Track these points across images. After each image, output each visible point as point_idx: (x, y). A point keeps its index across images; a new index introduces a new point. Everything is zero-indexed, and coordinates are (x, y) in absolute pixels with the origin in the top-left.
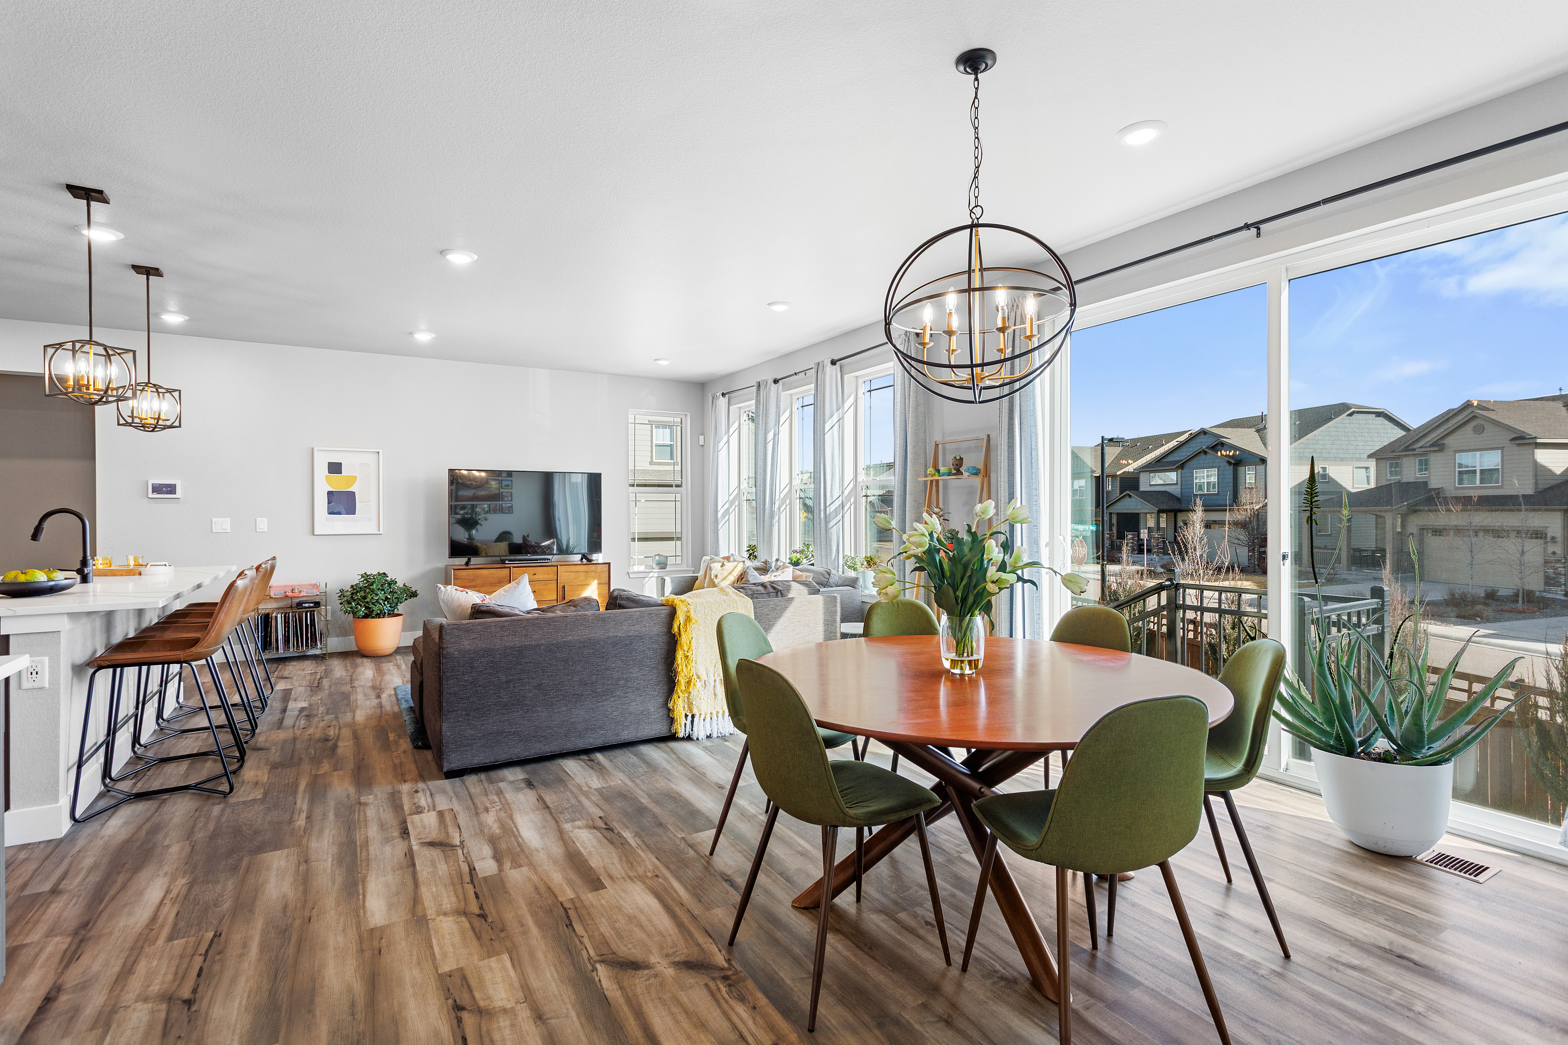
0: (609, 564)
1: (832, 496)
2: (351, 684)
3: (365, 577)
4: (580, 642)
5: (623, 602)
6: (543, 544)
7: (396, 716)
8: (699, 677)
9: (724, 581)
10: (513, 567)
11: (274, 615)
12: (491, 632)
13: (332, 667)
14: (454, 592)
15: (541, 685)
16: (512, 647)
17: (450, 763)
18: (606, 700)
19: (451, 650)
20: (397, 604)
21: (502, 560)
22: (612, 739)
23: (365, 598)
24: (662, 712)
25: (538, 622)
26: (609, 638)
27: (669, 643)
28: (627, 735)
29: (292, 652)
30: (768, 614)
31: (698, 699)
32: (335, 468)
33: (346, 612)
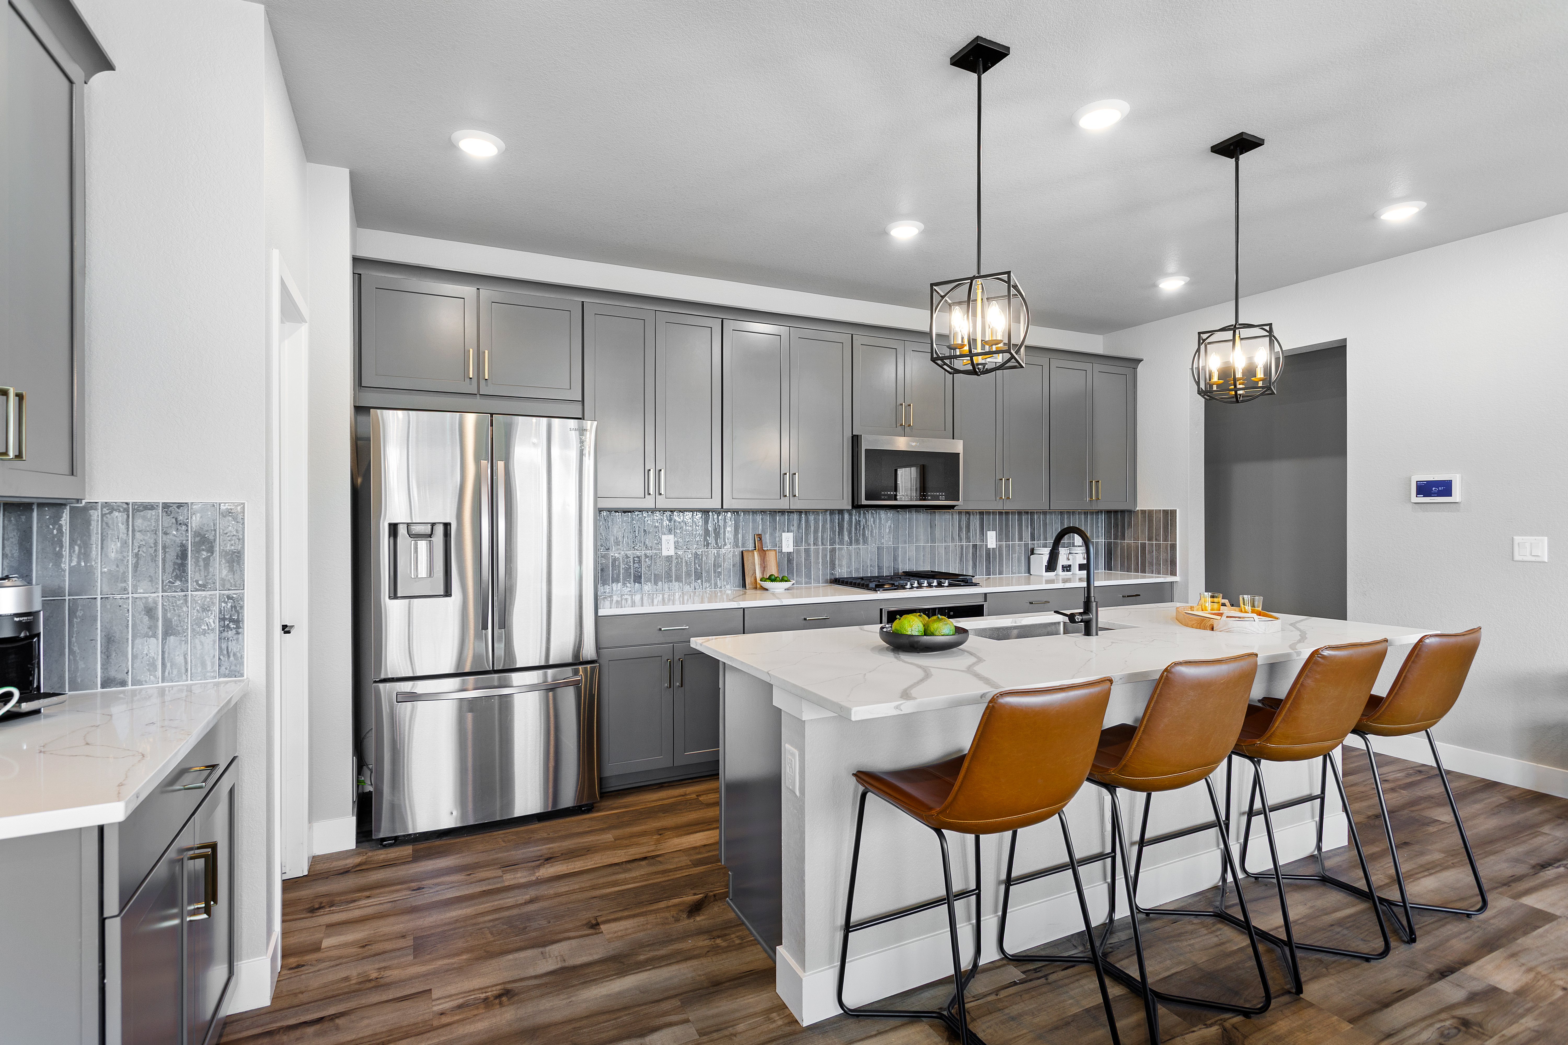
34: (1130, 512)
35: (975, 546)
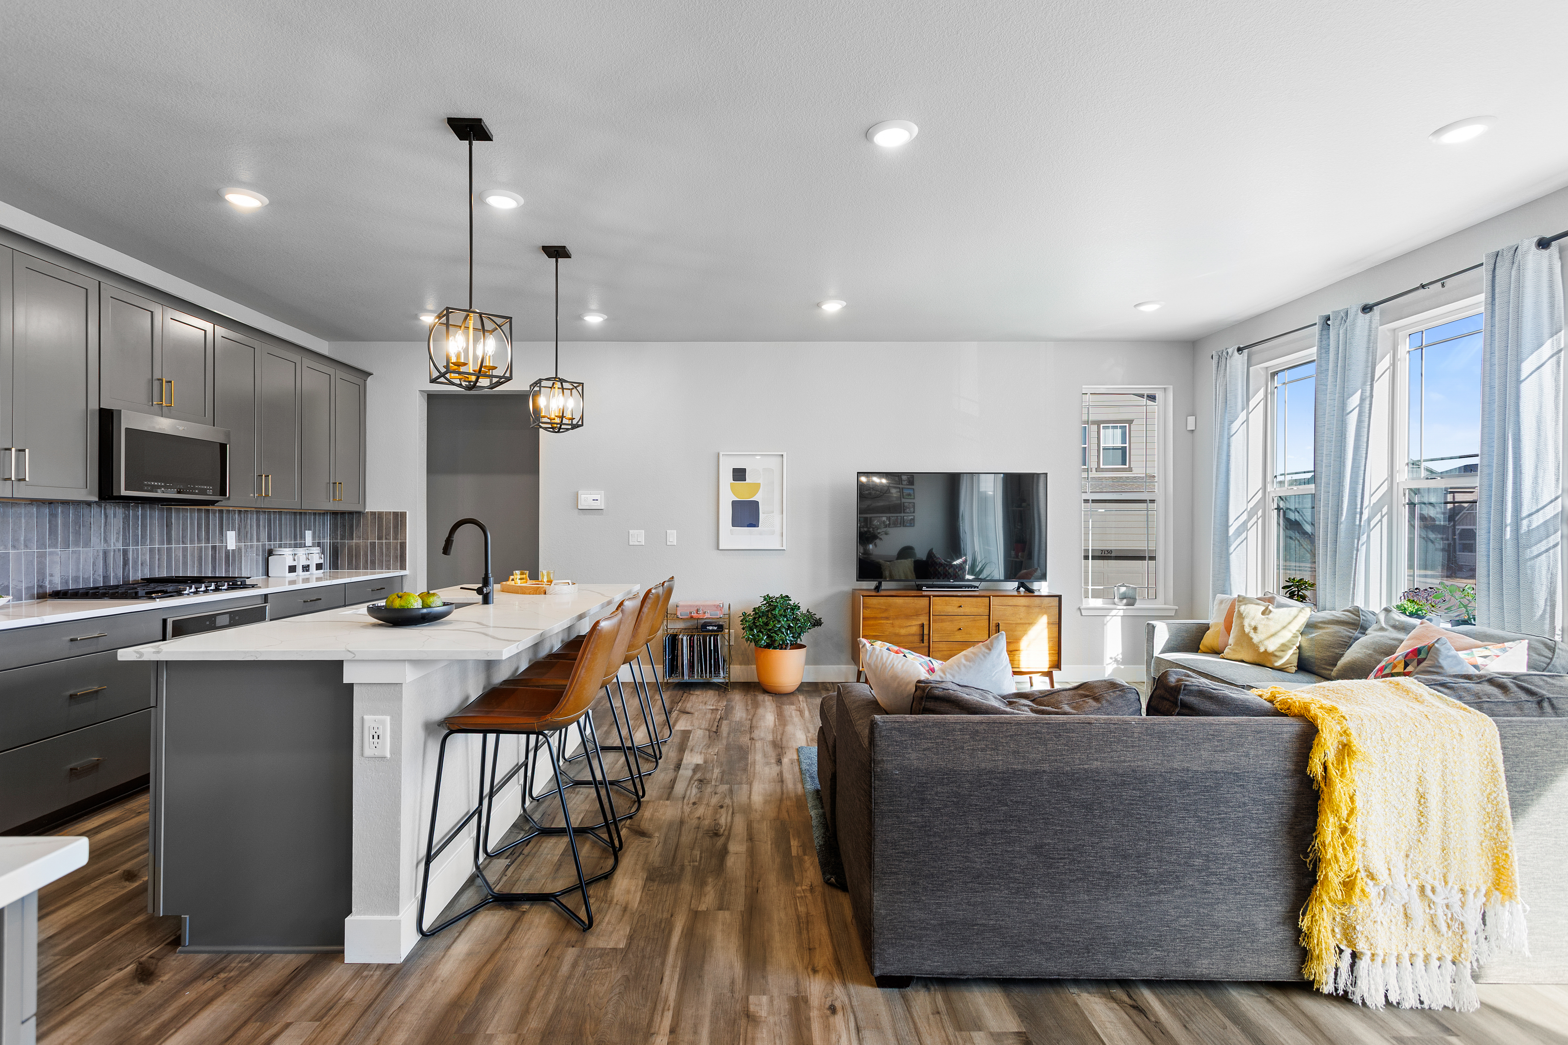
0: (1060, 597)
1: (1535, 496)
2: (751, 733)
3: (767, 598)
4: (1116, 774)
5: (1192, 700)
6: (955, 563)
7: (800, 802)
8: (1371, 876)
9: (1272, 639)
10: (934, 596)
11: (680, 637)
12: (954, 741)
13: (733, 703)
14: (886, 653)
15: (1041, 847)
16: (991, 772)
17: (885, 964)
18: (1166, 892)
19: (888, 766)
20: (800, 634)
21: (918, 586)
22: (1177, 971)
23: (767, 624)
24: (1282, 933)
25: (1037, 728)
26: (1172, 771)
27: (1298, 794)
28: (1204, 967)
29: (696, 678)
30: (1534, 754)
31: (1368, 922)
32: (739, 474)
33: (747, 640)
34: (359, 513)
35: (214, 548)
